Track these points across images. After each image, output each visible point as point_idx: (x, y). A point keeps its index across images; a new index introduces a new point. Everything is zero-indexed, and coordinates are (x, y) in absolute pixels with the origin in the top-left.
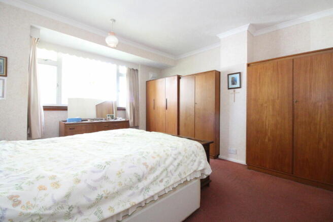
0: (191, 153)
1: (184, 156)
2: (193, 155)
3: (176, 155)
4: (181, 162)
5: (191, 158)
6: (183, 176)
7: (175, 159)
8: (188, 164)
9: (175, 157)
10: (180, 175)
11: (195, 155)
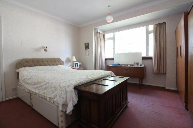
0: (54, 86)
1: (49, 85)
2: (54, 88)
3: (46, 82)
4: (47, 87)
5: (52, 89)
6: (45, 95)
7: (46, 84)
8: (49, 91)
9: (46, 83)
10: (44, 93)
11: (55, 89)
